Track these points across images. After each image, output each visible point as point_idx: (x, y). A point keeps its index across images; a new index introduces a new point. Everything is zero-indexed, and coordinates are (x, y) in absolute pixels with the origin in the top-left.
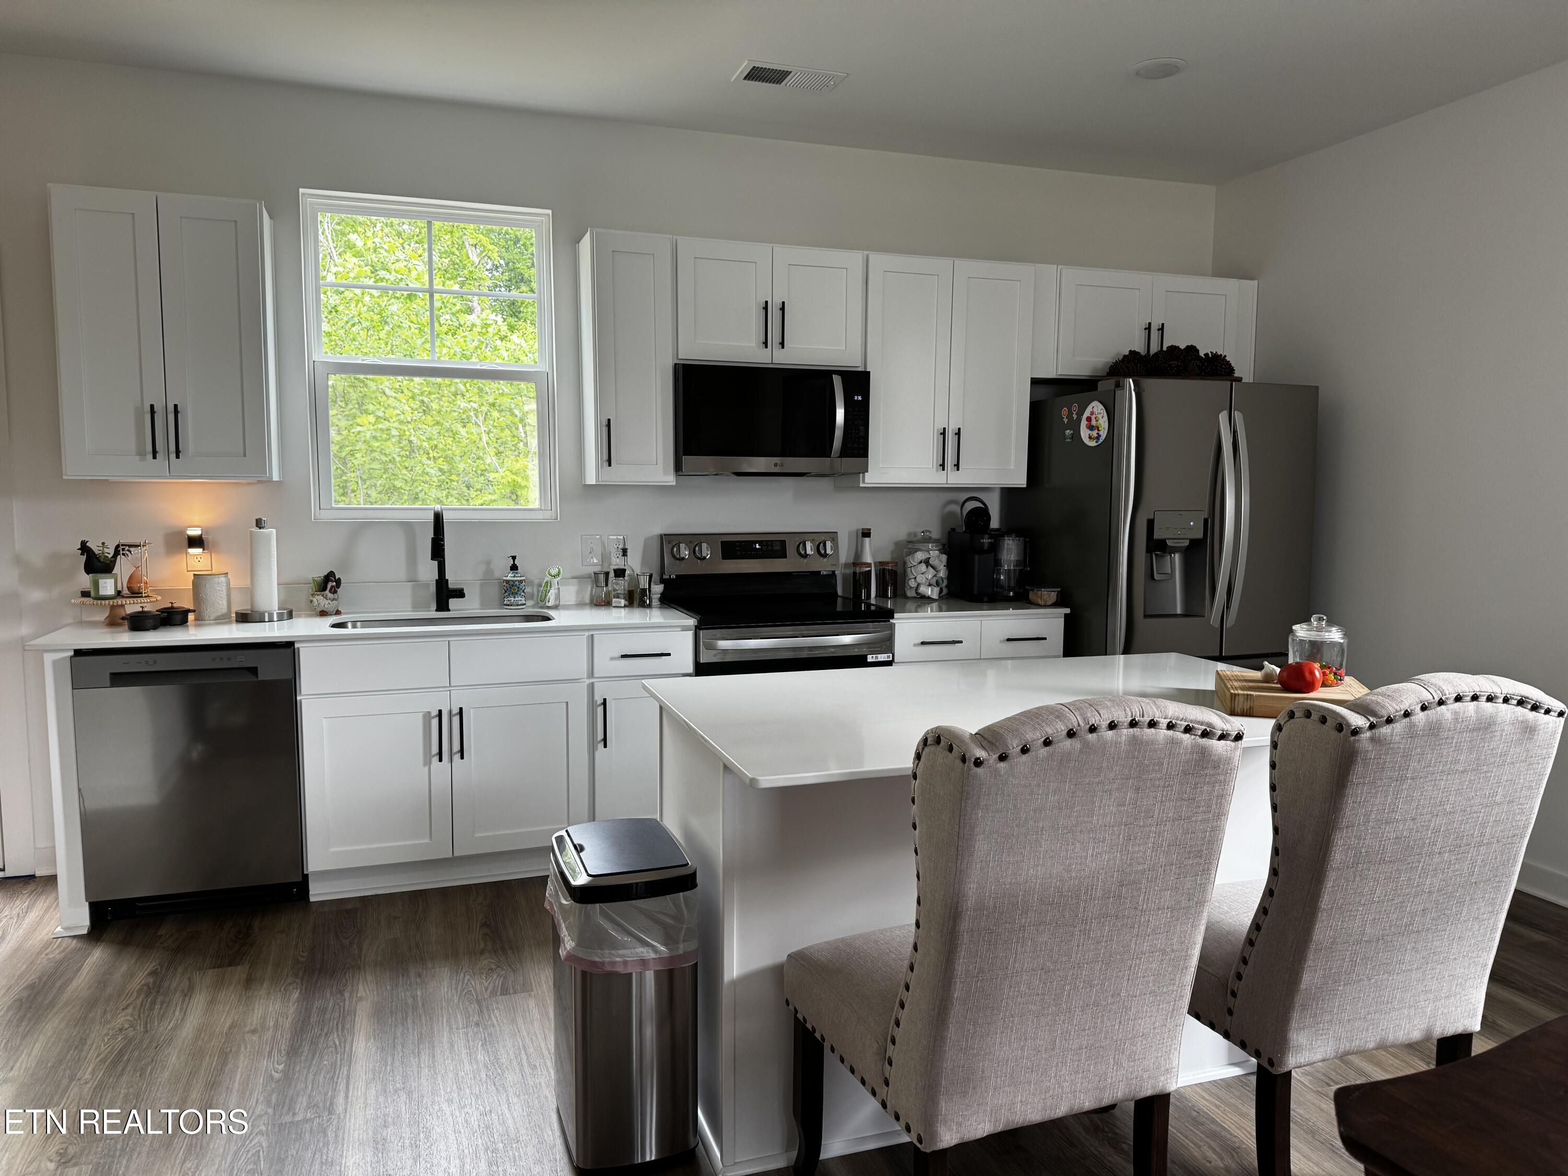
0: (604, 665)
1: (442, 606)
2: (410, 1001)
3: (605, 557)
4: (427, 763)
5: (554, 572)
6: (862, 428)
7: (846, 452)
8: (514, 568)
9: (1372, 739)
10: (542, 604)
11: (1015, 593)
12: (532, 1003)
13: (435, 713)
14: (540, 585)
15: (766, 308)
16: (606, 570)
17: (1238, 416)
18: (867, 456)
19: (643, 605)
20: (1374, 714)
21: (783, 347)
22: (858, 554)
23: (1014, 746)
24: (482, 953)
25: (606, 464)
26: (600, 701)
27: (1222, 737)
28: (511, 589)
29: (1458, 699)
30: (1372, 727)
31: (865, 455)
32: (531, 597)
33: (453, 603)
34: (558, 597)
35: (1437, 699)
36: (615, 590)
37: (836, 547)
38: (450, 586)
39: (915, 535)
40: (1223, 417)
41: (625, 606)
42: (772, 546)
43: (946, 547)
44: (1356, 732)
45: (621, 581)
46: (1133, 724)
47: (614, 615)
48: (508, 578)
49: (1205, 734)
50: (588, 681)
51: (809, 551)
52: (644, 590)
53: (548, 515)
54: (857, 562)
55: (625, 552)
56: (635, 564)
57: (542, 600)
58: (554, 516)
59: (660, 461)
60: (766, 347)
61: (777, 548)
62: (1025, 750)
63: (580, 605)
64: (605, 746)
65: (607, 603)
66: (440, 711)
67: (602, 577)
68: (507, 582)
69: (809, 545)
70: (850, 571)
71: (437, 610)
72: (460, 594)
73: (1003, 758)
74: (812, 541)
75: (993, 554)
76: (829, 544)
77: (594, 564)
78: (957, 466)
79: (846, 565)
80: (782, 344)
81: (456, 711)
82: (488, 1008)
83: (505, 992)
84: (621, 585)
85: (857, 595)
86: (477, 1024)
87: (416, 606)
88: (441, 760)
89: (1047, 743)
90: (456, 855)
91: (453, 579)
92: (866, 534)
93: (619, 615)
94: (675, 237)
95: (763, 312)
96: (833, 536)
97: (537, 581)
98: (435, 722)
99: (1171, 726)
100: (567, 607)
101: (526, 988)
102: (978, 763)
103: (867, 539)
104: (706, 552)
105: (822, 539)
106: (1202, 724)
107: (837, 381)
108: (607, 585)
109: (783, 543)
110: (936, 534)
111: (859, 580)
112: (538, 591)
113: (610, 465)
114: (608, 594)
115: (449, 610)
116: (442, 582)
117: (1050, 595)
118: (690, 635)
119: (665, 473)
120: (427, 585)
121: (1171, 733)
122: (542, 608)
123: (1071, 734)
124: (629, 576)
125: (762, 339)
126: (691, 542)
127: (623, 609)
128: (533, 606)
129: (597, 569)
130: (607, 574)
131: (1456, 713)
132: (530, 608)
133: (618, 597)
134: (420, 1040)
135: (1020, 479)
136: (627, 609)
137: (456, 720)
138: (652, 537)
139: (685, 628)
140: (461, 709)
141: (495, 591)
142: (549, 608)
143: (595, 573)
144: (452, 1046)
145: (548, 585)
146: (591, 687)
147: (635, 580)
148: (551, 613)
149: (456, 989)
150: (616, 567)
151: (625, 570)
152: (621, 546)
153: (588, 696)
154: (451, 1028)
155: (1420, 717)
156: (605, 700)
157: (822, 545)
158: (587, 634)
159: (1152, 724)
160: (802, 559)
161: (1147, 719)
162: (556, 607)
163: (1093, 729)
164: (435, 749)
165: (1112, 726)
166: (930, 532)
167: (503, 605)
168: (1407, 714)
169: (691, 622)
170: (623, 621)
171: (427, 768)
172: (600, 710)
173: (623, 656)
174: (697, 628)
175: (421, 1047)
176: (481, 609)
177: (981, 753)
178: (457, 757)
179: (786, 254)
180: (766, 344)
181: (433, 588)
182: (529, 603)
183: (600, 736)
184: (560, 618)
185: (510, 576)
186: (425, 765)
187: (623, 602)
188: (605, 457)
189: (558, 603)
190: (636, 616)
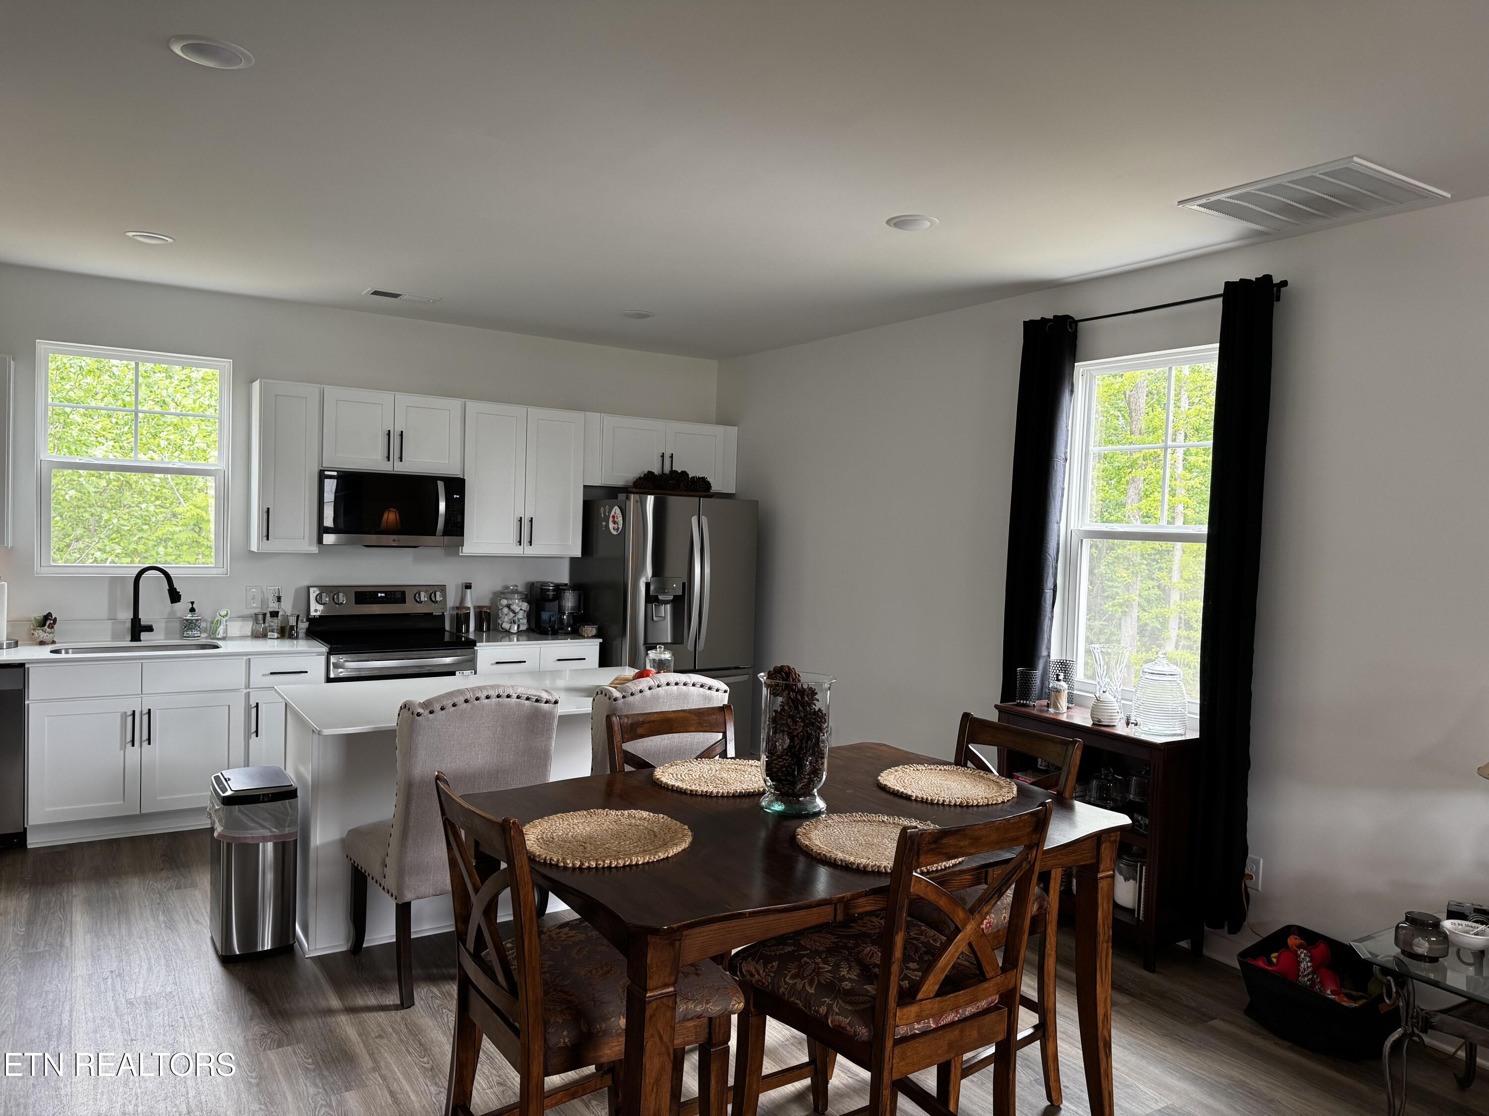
0: (257, 679)
1: (135, 637)
2: (111, 895)
3: (264, 602)
4: (123, 748)
5: (223, 613)
6: (459, 517)
7: (446, 533)
8: (192, 610)
9: (624, 703)
10: (213, 636)
11: (571, 629)
12: (197, 892)
13: (130, 713)
14: (212, 623)
15: (389, 434)
16: (264, 611)
17: (704, 519)
18: (463, 535)
19: (291, 637)
20: (625, 692)
21: (401, 461)
22: (463, 599)
23: (437, 707)
24: (162, 870)
25: (265, 539)
26: (254, 705)
27: (547, 702)
28: (189, 625)
29: (668, 684)
30: (624, 697)
31: (462, 534)
32: (205, 631)
33: (144, 635)
34: (226, 631)
35: (657, 684)
36: (270, 626)
37: (444, 595)
38: (142, 623)
39: (507, 587)
40: (694, 520)
41: (278, 638)
42: (394, 595)
43: (529, 596)
44: (615, 700)
45: (275, 620)
46: (499, 696)
47: (269, 644)
48: (187, 618)
49: (537, 701)
50: (245, 691)
51: (423, 599)
52: (292, 627)
53: (221, 571)
54: (461, 606)
55: (279, 599)
56: (287, 607)
57: (213, 634)
58: (225, 572)
59: (307, 538)
60: (389, 460)
61: (399, 596)
62: (442, 709)
63: (243, 638)
64: (257, 736)
65: (264, 636)
66: (134, 712)
67: (260, 617)
68: (187, 620)
69: (422, 594)
70: (455, 612)
71: (131, 641)
72: (150, 629)
73: (431, 712)
74: (426, 591)
75: (557, 602)
76: (438, 594)
77: (255, 608)
78: (531, 543)
79: (453, 608)
80: (401, 459)
81: (145, 711)
82: (166, 896)
83: (178, 887)
84: (275, 623)
85: (459, 630)
86: (159, 904)
87: (115, 638)
88: (133, 745)
89: (454, 705)
90: (142, 812)
91: (145, 618)
92: (468, 586)
93: (273, 645)
94: (322, 386)
95: (386, 437)
96: (443, 588)
97: (210, 620)
98: (130, 719)
99: (518, 697)
100: (232, 639)
101: (194, 885)
102: (419, 715)
103: (469, 591)
104: (342, 598)
105: (434, 590)
106: (535, 696)
107: (441, 485)
108: (264, 623)
109: (403, 593)
110: (520, 588)
111: (461, 619)
112: (210, 626)
113: (268, 539)
114: (265, 629)
115: (140, 641)
116: (136, 620)
117: (591, 630)
118: (323, 659)
119: (310, 544)
120: (124, 622)
121: (518, 700)
122: (213, 639)
123: (466, 701)
124: (282, 615)
125: (386, 455)
126: (331, 592)
127: (276, 641)
128: (206, 638)
129: (257, 611)
130: (264, 615)
131: (666, 692)
132: (204, 639)
133: (273, 632)
134: (119, 912)
135: (578, 553)
136: (279, 640)
137: (145, 718)
138: (301, 588)
139: (320, 654)
140: (149, 710)
141: (177, 626)
142: (219, 639)
143: (255, 614)
144: (142, 914)
145: (219, 622)
146: (248, 695)
147: (286, 618)
148: (220, 643)
149: (144, 888)
150: (272, 610)
151: (278, 612)
152: (277, 595)
153: (245, 700)
154: (140, 906)
155: (648, 693)
156: (257, 704)
157: (433, 595)
158: (245, 658)
159: (508, 696)
160: (418, 605)
161: (506, 694)
162: (224, 639)
163: (477, 699)
164: (129, 738)
165: (488, 697)
166: (516, 586)
167: (183, 637)
168: (641, 691)
169: (324, 649)
170: (276, 649)
171: (122, 752)
172: (254, 711)
173: (272, 673)
174: (329, 654)
175: (120, 915)
176: (165, 640)
177: (421, 710)
178: (145, 744)
179: (404, 399)
180: (388, 458)
181: (128, 625)
182: (204, 635)
183: (253, 729)
184: (226, 647)
185: (189, 616)
186: (121, 749)
187: (276, 635)
188: (265, 534)
189: (225, 635)
190: (286, 645)
